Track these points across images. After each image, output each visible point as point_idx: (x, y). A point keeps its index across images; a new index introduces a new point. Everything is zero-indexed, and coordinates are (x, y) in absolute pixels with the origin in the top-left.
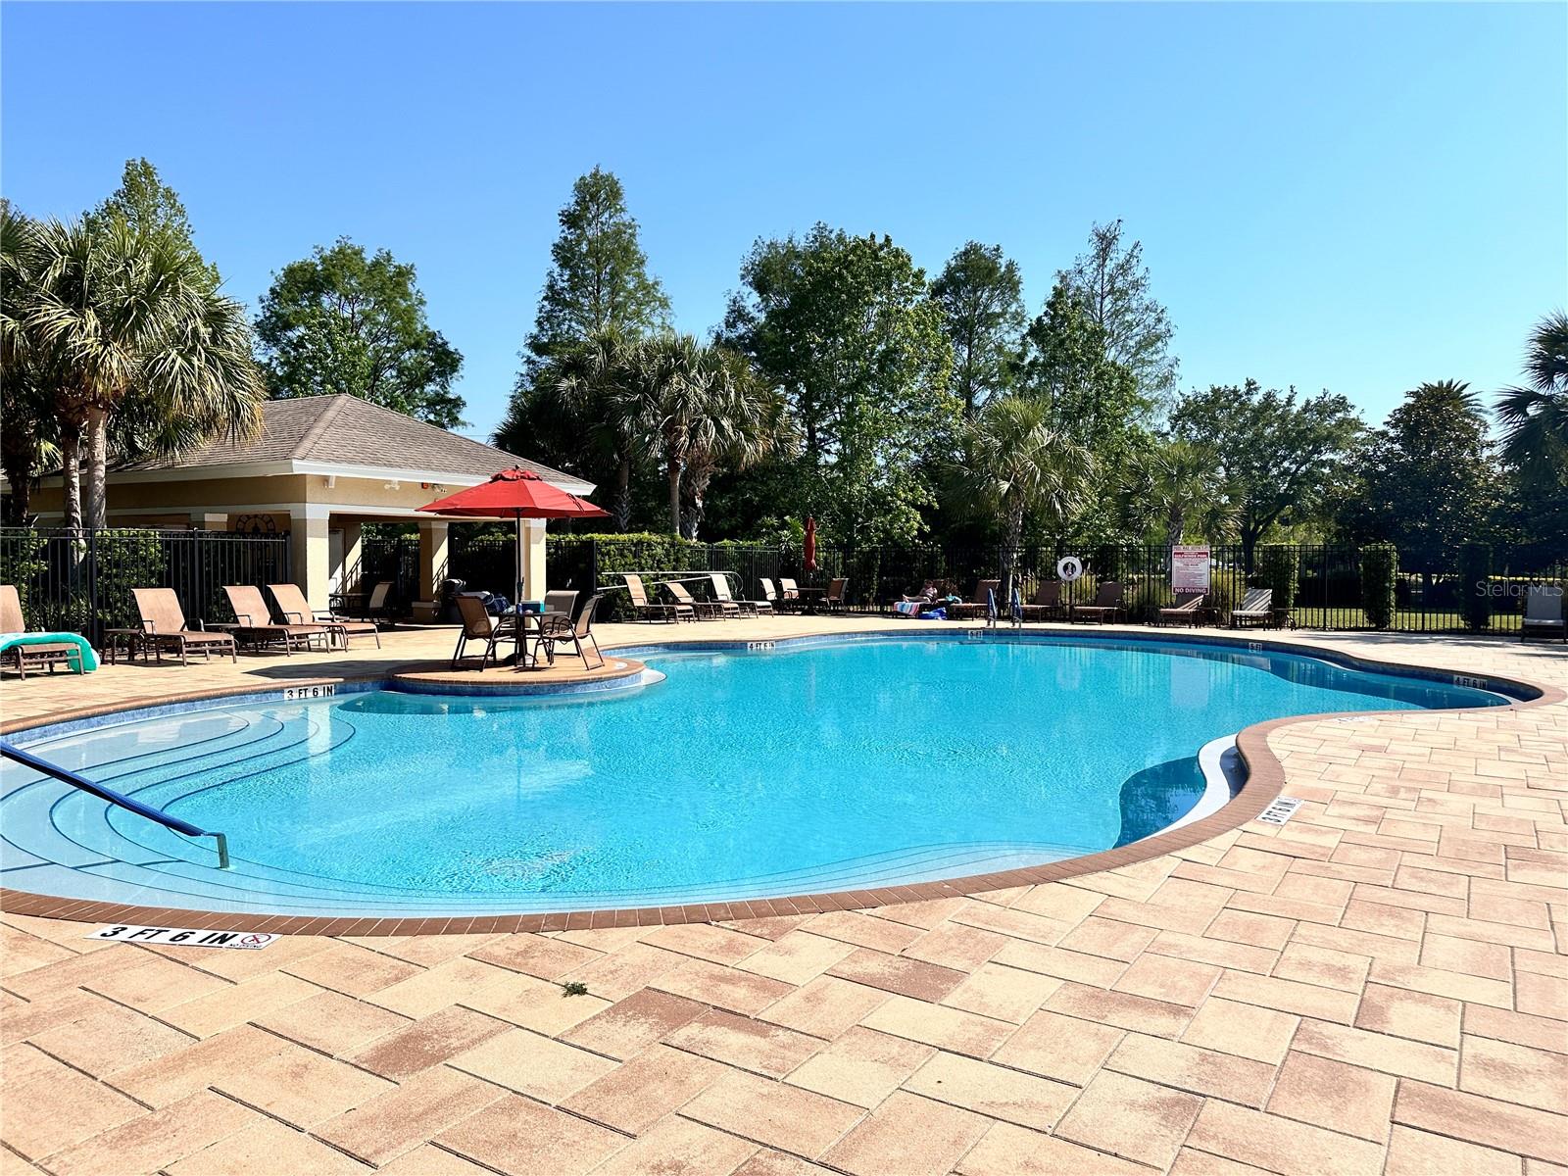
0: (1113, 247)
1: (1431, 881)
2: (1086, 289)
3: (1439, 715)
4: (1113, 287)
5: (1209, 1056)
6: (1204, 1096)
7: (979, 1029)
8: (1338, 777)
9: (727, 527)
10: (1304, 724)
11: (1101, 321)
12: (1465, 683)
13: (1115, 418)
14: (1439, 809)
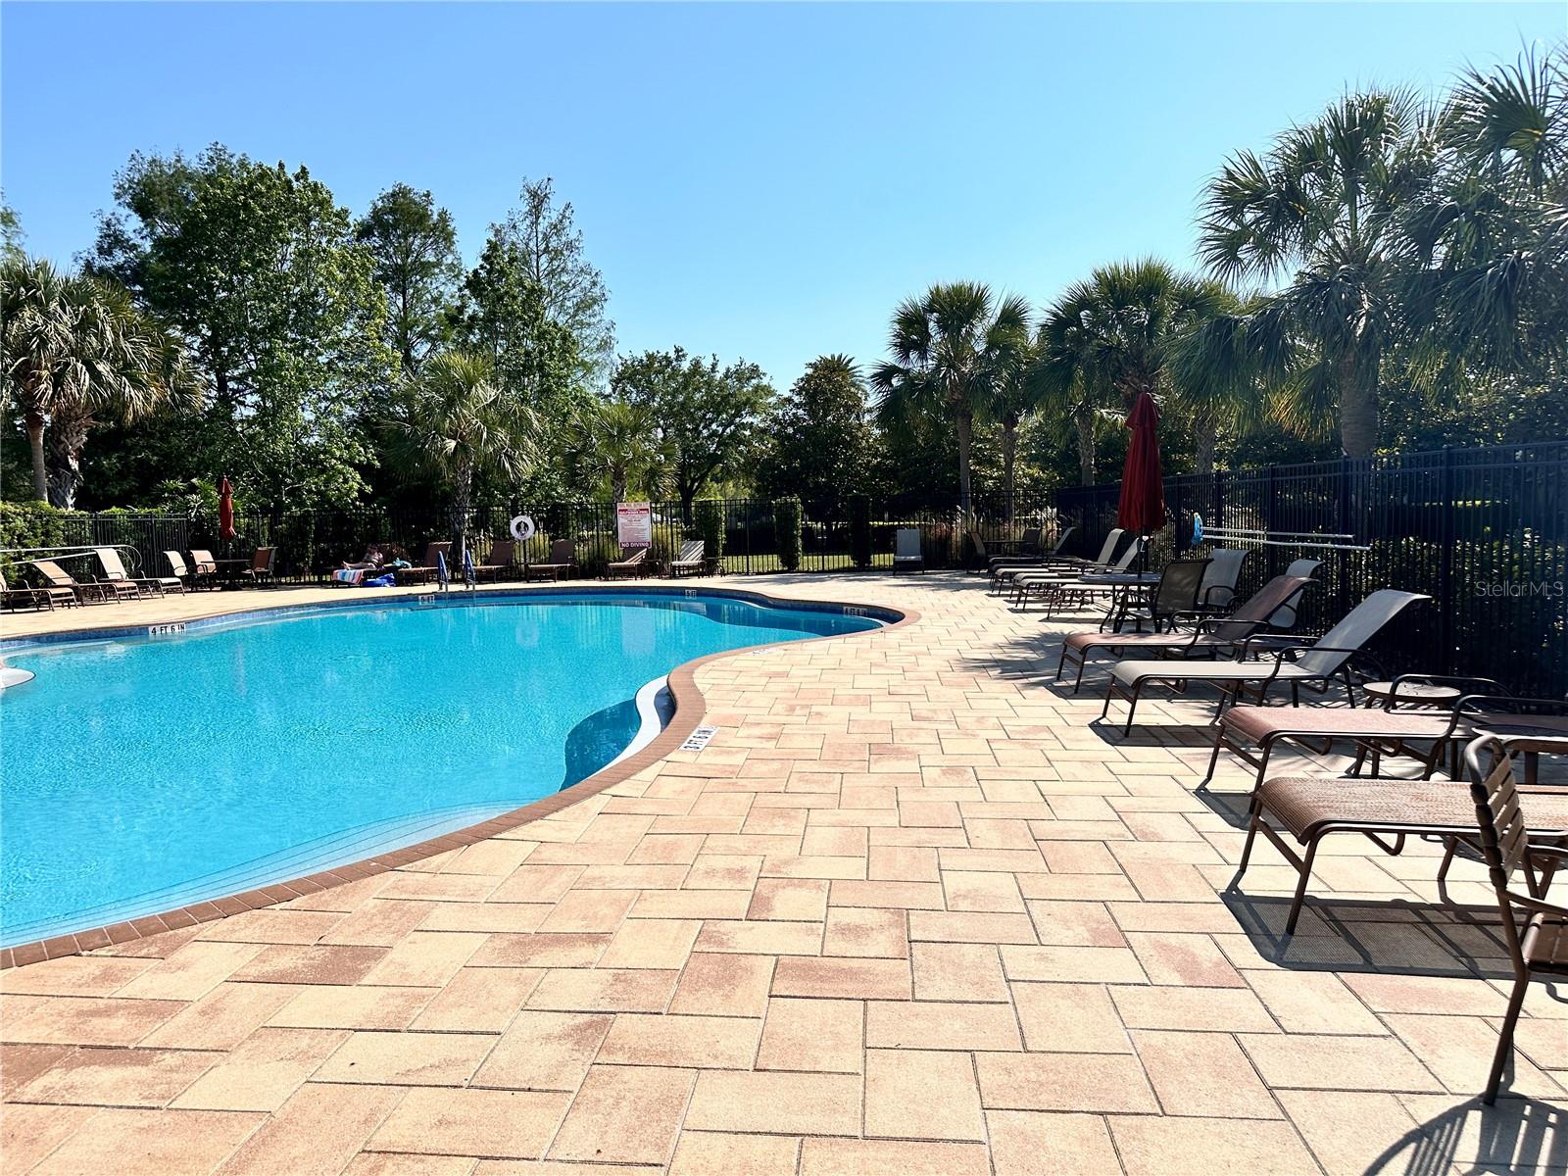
0: (545, 206)
1: (815, 782)
2: (522, 246)
3: (829, 642)
4: (547, 247)
5: (622, 976)
6: (614, 1013)
7: (399, 1001)
8: (749, 702)
9: (117, 493)
10: (725, 659)
11: (539, 280)
12: (852, 613)
13: (560, 378)
14: (825, 720)
